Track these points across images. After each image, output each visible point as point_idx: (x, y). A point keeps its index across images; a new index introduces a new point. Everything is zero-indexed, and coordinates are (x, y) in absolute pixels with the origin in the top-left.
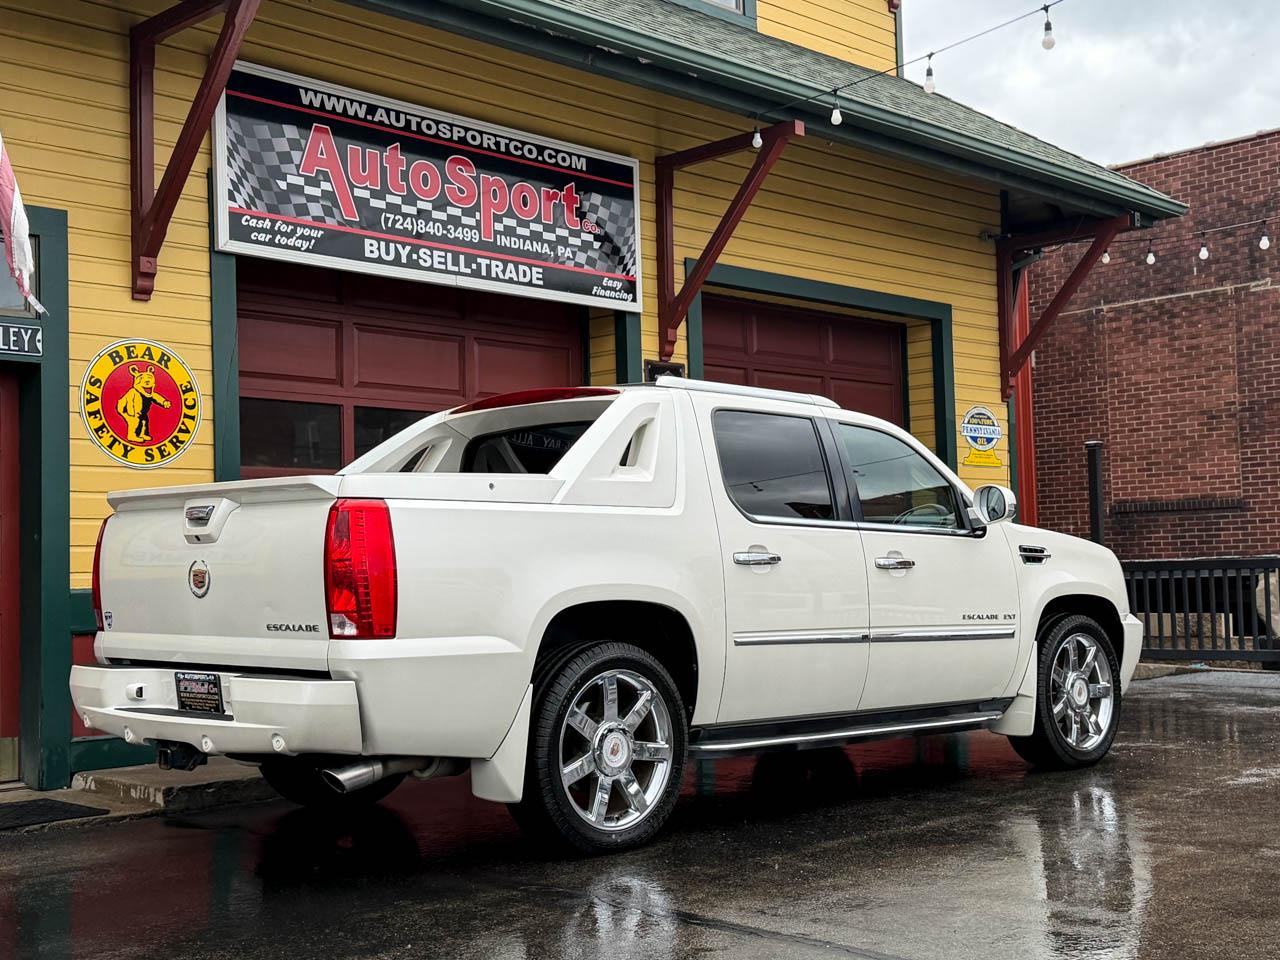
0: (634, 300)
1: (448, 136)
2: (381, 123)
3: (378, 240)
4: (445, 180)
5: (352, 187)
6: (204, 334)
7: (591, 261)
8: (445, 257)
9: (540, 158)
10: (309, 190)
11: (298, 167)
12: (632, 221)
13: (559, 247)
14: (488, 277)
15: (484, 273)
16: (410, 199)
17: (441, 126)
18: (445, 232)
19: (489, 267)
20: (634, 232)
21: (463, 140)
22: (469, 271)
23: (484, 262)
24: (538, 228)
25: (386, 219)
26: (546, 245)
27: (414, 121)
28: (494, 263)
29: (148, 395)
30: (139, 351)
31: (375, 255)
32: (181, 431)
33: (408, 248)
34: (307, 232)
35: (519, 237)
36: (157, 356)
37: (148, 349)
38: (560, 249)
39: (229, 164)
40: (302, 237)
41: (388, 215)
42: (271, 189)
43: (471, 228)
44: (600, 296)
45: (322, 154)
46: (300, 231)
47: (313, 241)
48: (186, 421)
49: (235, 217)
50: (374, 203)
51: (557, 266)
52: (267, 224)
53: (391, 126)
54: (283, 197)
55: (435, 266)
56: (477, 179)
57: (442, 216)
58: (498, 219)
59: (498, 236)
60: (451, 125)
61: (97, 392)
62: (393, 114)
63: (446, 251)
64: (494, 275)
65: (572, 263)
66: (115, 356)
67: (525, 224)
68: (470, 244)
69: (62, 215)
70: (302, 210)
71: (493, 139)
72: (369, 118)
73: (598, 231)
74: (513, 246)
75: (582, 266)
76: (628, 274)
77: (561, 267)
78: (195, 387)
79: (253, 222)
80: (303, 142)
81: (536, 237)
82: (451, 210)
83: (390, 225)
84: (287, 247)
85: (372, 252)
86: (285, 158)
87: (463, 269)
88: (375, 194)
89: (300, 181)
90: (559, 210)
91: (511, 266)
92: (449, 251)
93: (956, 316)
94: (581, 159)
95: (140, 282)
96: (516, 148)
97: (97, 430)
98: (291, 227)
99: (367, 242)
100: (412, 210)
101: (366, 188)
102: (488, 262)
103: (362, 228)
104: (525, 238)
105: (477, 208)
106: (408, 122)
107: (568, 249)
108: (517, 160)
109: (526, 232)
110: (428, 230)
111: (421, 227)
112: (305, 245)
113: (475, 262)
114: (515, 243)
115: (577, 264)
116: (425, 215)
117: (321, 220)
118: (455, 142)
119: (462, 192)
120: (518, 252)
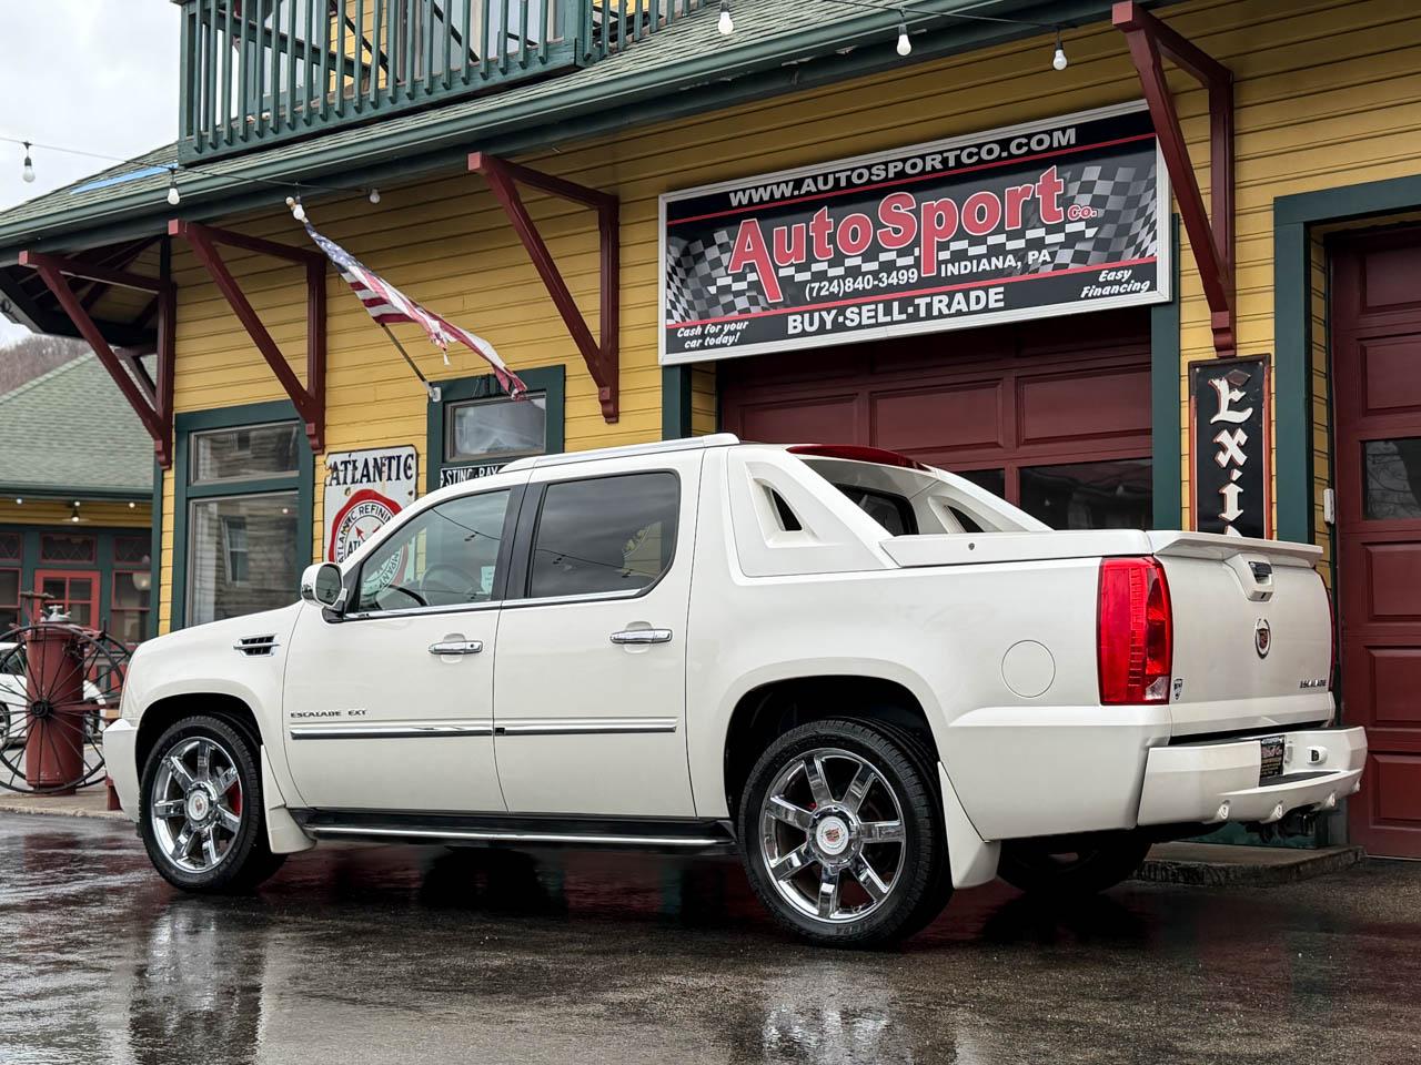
0: (1153, 287)
1: (883, 175)
2: (809, 193)
3: (802, 314)
4: (877, 226)
5: (777, 268)
7: (1080, 257)
8: (876, 310)
9: (1005, 154)
11: (726, 268)
12: (1152, 184)
13: (1030, 254)
14: (929, 316)
15: (923, 314)
16: (837, 261)
17: (874, 170)
18: (876, 283)
19: (929, 306)
20: (1154, 196)
21: (901, 174)
22: (904, 317)
23: (922, 302)
24: (1001, 239)
25: (812, 289)
26: (1010, 257)
27: (843, 177)
28: (936, 299)
31: (799, 330)
33: (834, 312)
34: (733, 327)
35: (971, 259)
38: (1032, 256)
39: (669, 287)
40: (730, 333)
41: (813, 285)
42: (704, 297)
43: (907, 268)
44: (1093, 297)
45: (749, 247)
46: (726, 328)
47: (739, 334)
49: (671, 332)
50: (800, 277)
51: (1026, 277)
52: (699, 330)
53: (819, 192)
54: (714, 301)
55: (863, 323)
56: (916, 212)
57: (874, 266)
58: (943, 246)
59: (943, 267)
60: (886, 164)
62: (820, 179)
63: (876, 303)
64: (935, 313)
65: (1049, 268)
67: (983, 241)
68: (909, 286)
70: (731, 307)
71: (939, 157)
72: (796, 193)
73: (1093, 214)
74: (963, 272)
75: (1066, 266)
76: (1143, 255)
77: (1033, 277)
79: (687, 333)
80: (732, 242)
82: (883, 257)
83: (814, 294)
84: (715, 346)
85: (795, 327)
86: (716, 263)
87: (897, 317)
88: (800, 268)
89: (728, 280)
90: (1032, 207)
91: (959, 297)
92: (880, 302)
94: (1068, 131)
95: (610, 408)
96: (970, 156)
98: (719, 327)
99: (791, 318)
100: (840, 271)
101: (792, 265)
102: (928, 300)
103: (787, 307)
104: (979, 258)
105: (916, 243)
106: (837, 180)
107: (1045, 252)
108: (973, 168)
109: (982, 250)
110: (856, 286)
111: (850, 285)
112: (731, 339)
113: (913, 305)
114: (966, 267)
115: (1057, 267)
116: (854, 272)
117: (747, 311)
118: (892, 179)
119: (897, 231)
120: (972, 277)
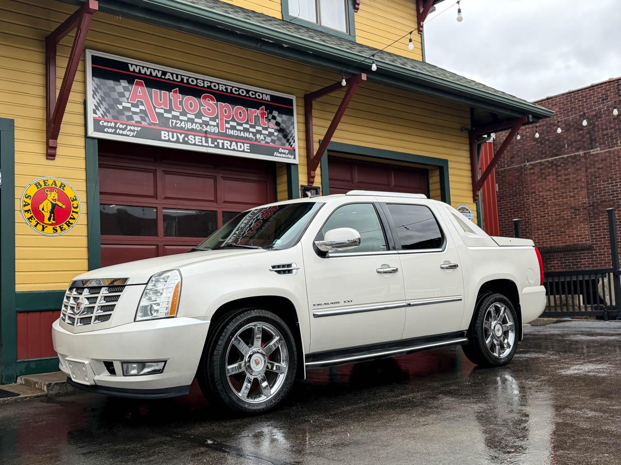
0: (295, 158)
1: (202, 85)
2: (169, 79)
3: (168, 132)
4: (201, 105)
5: (155, 108)
6: (83, 175)
7: (273, 141)
8: (202, 139)
9: (247, 95)
10: (133, 109)
11: (128, 99)
12: (293, 123)
13: (258, 135)
14: (223, 148)
15: (221, 146)
16: (184, 113)
17: (198, 81)
18: (201, 128)
19: (223, 144)
20: (294, 128)
21: (209, 87)
22: (213, 145)
23: (221, 142)
24: (247, 126)
25: (172, 122)
26: (251, 134)
27: (185, 78)
28: (225, 142)
29: (54, 202)
30: (50, 182)
31: (167, 138)
32: (71, 218)
33: (183, 135)
34: (132, 128)
35: (238, 130)
36: (59, 185)
37: (54, 181)
38: (258, 136)
39: (94, 97)
40: (130, 130)
41: (173, 121)
42: (115, 109)
43: (214, 126)
44: (277, 156)
45: (140, 93)
46: (129, 128)
47: (136, 132)
48: (74, 214)
49: (96, 121)
50: (166, 115)
51: (256, 143)
52: (113, 124)
53: (174, 81)
54: (121, 112)
55: (196, 143)
56: (216, 104)
57: (200, 121)
58: (227, 122)
59: (228, 130)
60: (204, 80)
61: (29, 201)
62: (175, 75)
63: (202, 137)
64: (225, 147)
65: (264, 142)
66: (38, 185)
67: (241, 125)
68: (214, 133)
69: (12, 121)
70: (130, 118)
71: (224, 87)
72: (163, 77)
73: (276, 127)
74: (235, 134)
75: (269, 143)
76: (291, 146)
77: (259, 143)
78: (78, 198)
79: (105, 124)
80: (130, 88)
81: (246, 130)
82: (204, 118)
83: (174, 125)
84: (122, 135)
85: (165, 137)
87: (210, 145)
88: (166, 111)
89: (129, 105)
90: (257, 118)
91: (234, 143)
92: (204, 137)
93: (450, 165)
94: (268, 96)
95: (50, 151)
96: (236, 91)
97: (29, 219)
98: (124, 126)
99: (163, 132)
100: (185, 118)
101: (162, 108)
102: (223, 141)
103: (160, 126)
104: (241, 131)
105: (217, 117)
106: (182, 79)
107: (262, 136)
108: (236, 96)
109: (241, 128)
110: (193, 127)
111: (189, 126)
112: (132, 134)
113: (216, 141)
114: (236, 133)
115: (266, 143)
116: (191, 121)
117: (140, 122)
118: (206, 88)
119: (209, 110)
120: (237, 137)
